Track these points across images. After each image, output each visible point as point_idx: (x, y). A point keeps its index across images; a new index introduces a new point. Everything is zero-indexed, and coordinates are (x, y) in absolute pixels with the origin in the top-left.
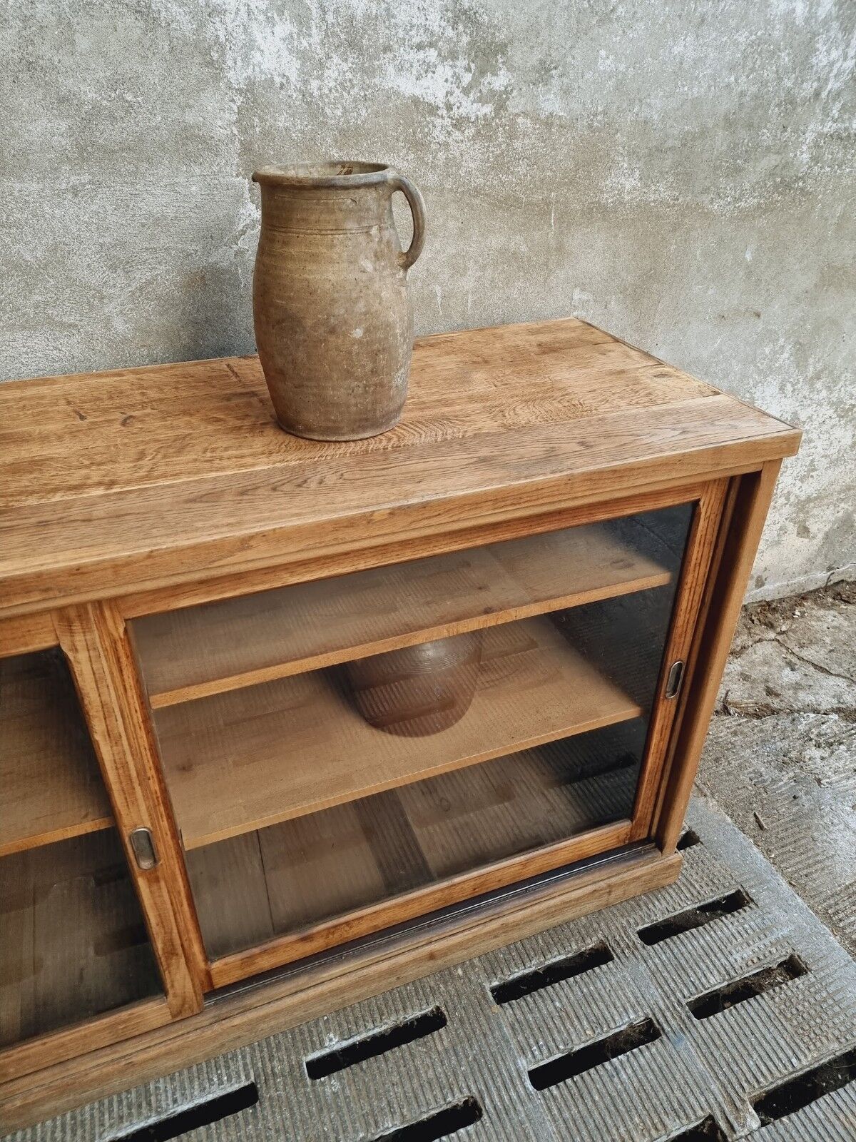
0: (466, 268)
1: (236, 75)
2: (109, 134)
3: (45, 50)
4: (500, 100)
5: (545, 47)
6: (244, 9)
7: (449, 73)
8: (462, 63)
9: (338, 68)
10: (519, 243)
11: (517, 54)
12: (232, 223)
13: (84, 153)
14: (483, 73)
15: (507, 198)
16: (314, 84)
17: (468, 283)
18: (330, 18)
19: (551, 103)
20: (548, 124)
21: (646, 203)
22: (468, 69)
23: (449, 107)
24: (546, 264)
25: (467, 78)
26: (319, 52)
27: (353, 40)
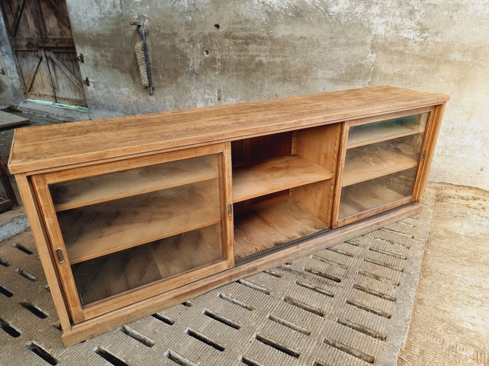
0: (412, 70)
1: (373, 33)
2: (351, 41)
3: (346, 30)
4: (425, 38)
5: (438, 29)
6: (377, 24)
7: (415, 33)
8: (418, 31)
9: (392, 32)
10: (426, 66)
11: (430, 30)
12: (366, 57)
13: (347, 44)
14: (422, 33)
15: (424, 57)
16: (387, 35)
17: (412, 73)
18: (392, 24)
19: (438, 39)
20: (437, 43)
21: (463, 62)
22: (419, 33)
23: (413, 39)
24: (433, 72)
25: (419, 34)
26: (389, 30)
27: (396, 28)
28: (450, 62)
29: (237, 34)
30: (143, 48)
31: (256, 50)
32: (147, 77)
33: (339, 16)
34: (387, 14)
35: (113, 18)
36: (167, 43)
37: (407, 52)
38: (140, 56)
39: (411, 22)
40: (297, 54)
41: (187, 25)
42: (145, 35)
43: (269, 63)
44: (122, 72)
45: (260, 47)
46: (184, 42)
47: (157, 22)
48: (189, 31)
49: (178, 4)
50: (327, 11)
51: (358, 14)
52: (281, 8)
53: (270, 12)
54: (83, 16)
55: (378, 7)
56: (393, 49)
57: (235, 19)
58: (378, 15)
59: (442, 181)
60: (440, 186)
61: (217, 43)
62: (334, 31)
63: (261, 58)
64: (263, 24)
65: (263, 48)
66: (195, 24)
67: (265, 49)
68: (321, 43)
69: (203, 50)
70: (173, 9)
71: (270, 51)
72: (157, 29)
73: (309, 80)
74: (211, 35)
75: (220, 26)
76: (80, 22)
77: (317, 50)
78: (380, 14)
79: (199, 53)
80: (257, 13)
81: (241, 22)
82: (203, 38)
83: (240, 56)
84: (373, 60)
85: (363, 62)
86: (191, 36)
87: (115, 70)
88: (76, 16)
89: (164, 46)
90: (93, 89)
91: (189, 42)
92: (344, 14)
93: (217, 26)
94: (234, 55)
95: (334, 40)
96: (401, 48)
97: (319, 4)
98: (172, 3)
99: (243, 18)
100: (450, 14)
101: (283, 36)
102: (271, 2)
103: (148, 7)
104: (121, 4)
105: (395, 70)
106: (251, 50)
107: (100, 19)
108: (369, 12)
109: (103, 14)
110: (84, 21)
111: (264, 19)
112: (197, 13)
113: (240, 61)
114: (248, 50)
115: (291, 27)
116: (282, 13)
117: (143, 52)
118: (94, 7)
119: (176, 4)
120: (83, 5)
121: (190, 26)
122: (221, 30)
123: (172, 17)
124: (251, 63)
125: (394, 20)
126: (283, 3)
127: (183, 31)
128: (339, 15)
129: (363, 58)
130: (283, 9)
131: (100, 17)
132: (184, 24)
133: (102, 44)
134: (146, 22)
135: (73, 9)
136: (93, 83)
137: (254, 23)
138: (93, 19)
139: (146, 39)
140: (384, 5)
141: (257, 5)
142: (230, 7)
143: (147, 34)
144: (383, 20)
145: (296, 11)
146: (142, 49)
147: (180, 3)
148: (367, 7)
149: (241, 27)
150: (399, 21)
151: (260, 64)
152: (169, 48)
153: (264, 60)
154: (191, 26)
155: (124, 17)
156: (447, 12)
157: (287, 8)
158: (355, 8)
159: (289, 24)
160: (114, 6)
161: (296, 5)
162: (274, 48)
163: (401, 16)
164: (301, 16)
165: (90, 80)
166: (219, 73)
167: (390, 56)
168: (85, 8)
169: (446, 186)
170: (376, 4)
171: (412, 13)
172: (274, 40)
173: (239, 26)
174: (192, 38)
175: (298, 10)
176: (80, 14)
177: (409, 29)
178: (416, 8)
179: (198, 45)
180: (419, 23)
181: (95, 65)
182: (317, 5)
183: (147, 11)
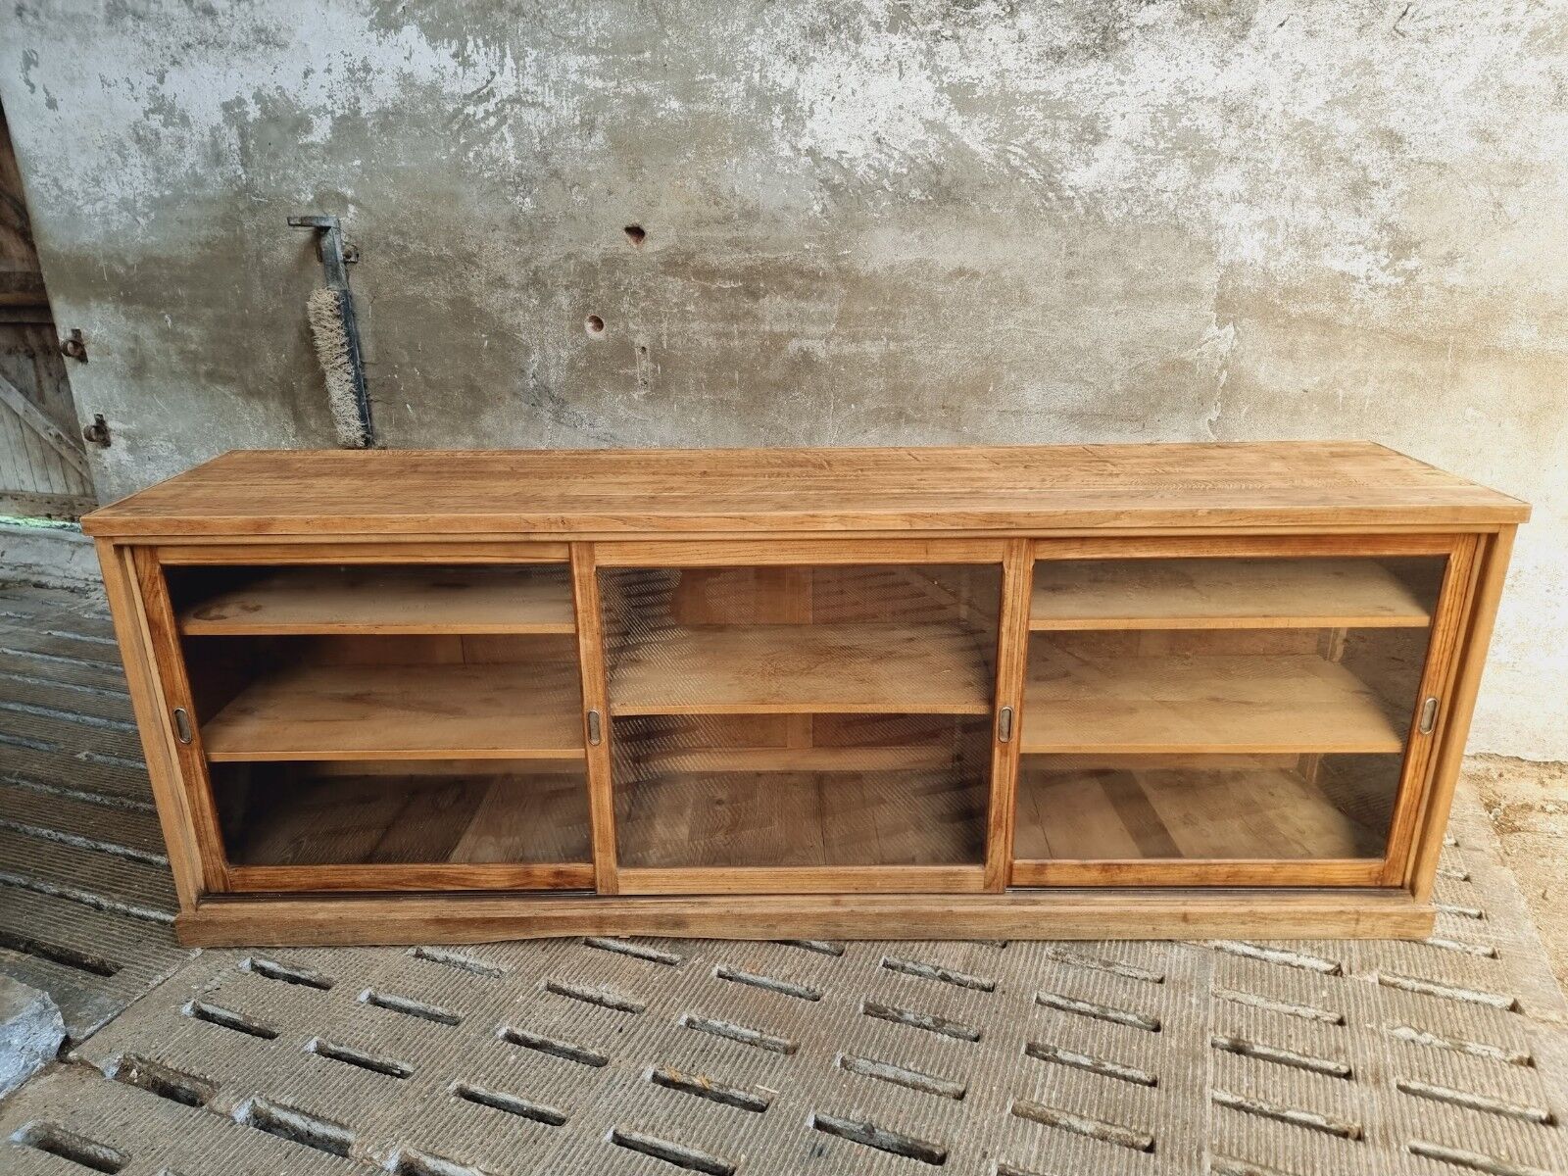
0: (1366, 381)
1: (1224, 258)
2: (1144, 286)
3: (1123, 247)
4: (1411, 276)
5: (1453, 244)
6: (1237, 226)
7: (1371, 258)
8: (1383, 252)
9: (1291, 254)
10: (1417, 368)
11: (1428, 248)
12: (1200, 336)
13: (1128, 295)
14: (1398, 259)
15: (1409, 337)
16: (1272, 264)
17: (1367, 390)
18: (1291, 229)
19: (1455, 277)
20: (1451, 291)
21: (1544, 351)
22: (1387, 257)
23: (1368, 278)
24: (1441, 385)
25: (1386, 261)
26: (1281, 248)
27: (1305, 240)
28: (1502, 353)
29: (713, 260)
30: (338, 307)
31: (789, 315)
32: (355, 411)
33: (1097, 201)
34: (1271, 196)
35: (212, 201)
36: (437, 292)
37: (1347, 320)
38: (329, 338)
39: (1356, 220)
40: (946, 328)
41: (518, 227)
42: (345, 263)
43: (837, 359)
44: (251, 393)
45: (803, 304)
46: (507, 287)
47: (394, 215)
48: (526, 250)
49: (478, 155)
50: (1051, 184)
51: (1165, 195)
52: (882, 172)
53: (841, 184)
54: (87, 194)
55: (1236, 171)
56: (1295, 310)
57: (705, 208)
58: (1236, 198)
59: (1486, 749)
60: (1479, 767)
61: (635, 292)
62: (1081, 250)
63: (806, 344)
64: (813, 225)
65: (812, 307)
66: (549, 225)
67: (824, 314)
68: (1033, 289)
69: (583, 317)
70: (458, 169)
71: (842, 321)
72: (393, 238)
73: (992, 418)
74: (611, 262)
75: (648, 229)
76: (71, 213)
77: (1019, 315)
78: (1246, 195)
79: (567, 324)
80: (788, 188)
81: (728, 219)
82: (582, 274)
83: (728, 336)
84: (1224, 348)
85: (1190, 355)
86: (533, 268)
87: (219, 387)
88: (55, 192)
89: (425, 300)
90: (125, 457)
91: (524, 288)
92: (1115, 194)
93: (636, 232)
94: (702, 334)
95: (1081, 281)
96: (1326, 309)
97: (1023, 159)
98: (453, 149)
99: (737, 206)
100: (1496, 194)
101: (892, 268)
102: (840, 152)
103: (357, 162)
104: (244, 150)
105: (1307, 381)
106: (769, 318)
107: (156, 204)
108: (1203, 187)
109: (169, 185)
110: (88, 209)
111: (817, 208)
112: (556, 185)
113: (727, 352)
114: (756, 316)
115: (921, 238)
116: (883, 188)
117: (339, 323)
118: (131, 161)
119: (471, 155)
120: (83, 151)
121: (529, 231)
122: (650, 246)
123: (453, 198)
124: (768, 358)
125: (1297, 215)
126: (887, 154)
127: (500, 248)
128: (1095, 201)
129: (1188, 343)
130: (887, 176)
131: (156, 195)
132: (503, 225)
133: (164, 293)
134: (350, 215)
135: (42, 168)
136: (127, 435)
137: (777, 221)
138: (125, 205)
139: (348, 278)
140: (1260, 165)
141: (788, 160)
142: (683, 167)
143: (352, 259)
144: (1257, 215)
145: (938, 183)
146: (336, 312)
147: (487, 150)
148: (1197, 171)
149: (729, 236)
150: (1313, 218)
151: (806, 361)
152: (445, 308)
153: (820, 350)
154: (531, 232)
155: (257, 196)
156: (1482, 188)
157: (905, 171)
158: (1154, 175)
159: (913, 226)
160: (217, 158)
161: (937, 161)
162: (857, 308)
163: (1319, 201)
164: (956, 200)
165: (111, 424)
166: (648, 397)
167: (1285, 334)
168: (94, 164)
169: (1501, 766)
170: (1231, 161)
171: (1358, 190)
172: (858, 280)
173: (721, 234)
174: (535, 274)
175: (946, 179)
176: (73, 184)
177: (1351, 244)
178: (1375, 176)
179: (563, 299)
180: (1386, 226)
181: (135, 369)
182: (1016, 162)
183: (353, 175)
